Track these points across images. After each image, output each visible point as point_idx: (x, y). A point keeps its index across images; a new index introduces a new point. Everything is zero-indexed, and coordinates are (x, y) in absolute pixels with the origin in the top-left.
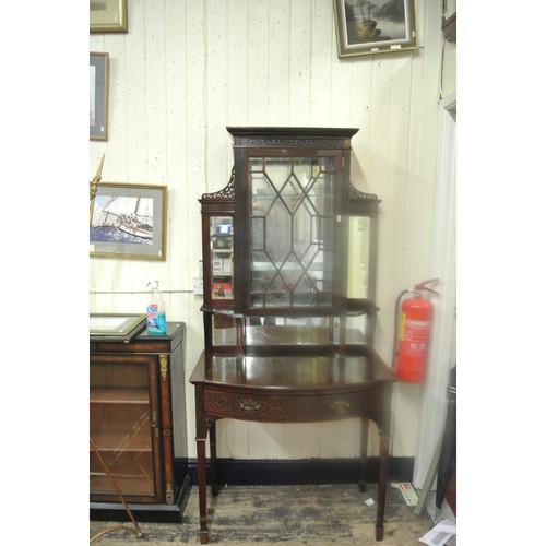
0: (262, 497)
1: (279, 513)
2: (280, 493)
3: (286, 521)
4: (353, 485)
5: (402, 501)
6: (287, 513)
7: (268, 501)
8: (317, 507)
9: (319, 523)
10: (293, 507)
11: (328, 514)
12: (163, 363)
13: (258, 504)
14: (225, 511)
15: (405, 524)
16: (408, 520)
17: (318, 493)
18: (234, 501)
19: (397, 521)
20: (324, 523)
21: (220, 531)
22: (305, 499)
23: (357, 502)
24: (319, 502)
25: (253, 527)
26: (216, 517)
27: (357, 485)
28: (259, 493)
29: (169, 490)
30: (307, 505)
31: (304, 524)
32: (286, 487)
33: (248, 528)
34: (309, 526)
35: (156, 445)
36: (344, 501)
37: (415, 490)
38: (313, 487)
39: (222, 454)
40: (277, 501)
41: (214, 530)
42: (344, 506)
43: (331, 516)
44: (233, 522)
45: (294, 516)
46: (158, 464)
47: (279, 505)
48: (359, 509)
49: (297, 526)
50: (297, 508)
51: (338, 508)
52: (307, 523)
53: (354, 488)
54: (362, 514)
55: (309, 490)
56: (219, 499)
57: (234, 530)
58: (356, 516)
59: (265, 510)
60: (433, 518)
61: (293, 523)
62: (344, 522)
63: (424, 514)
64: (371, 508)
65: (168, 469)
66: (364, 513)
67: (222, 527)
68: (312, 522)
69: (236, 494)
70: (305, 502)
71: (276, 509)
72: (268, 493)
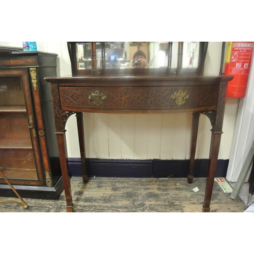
0: (118, 185)
1: (129, 196)
2: (131, 183)
3: (134, 201)
4: (183, 179)
5: (220, 190)
6: (135, 196)
7: (122, 188)
8: (157, 192)
9: (159, 203)
10: (139, 192)
11: (165, 197)
12: (33, 75)
13: (115, 189)
14: (91, 193)
15: (224, 205)
16: (226, 203)
17: (158, 183)
18: (98, 187)
19: (217, 203)
20: (162, 203)
21: (85, 207)
22: (149, 187)
23: (187, 189)
24: (159, 189)
25: (109, 205)
26: (83, 197)
27: (186, 179)
28: (116, 182)
29: (48, 176)
30: (150, 191)
31: (147, 203)
32: (136, 179)
33: (105, 205)
34: (151, 205)
35: (35, 143)
36: (177, 189)
37: (228, 182)
38: (155, 179)
39: (90, 155)
40: (128, 188)
41: (80, 206)
42: (177, 192)
43: (167, 198)
44: (95, 200)
45: (140, 198)
46: (38, 157)
47: (129, 190)
48: (189, 194)
49: (142, 205)
50: (143, 192)
51: (172, 193)
52: (150, 203)
53: (184, 180)
54: (191, 197)
55: (151, 181)
56: (88, 185)
57: (95, 206)
58: (186, 199)
59: (119, 193)
60: (246, 202)
61: (139, 203)
62: (177, 203)
63: (238, 200)
64: (197, 194)
65: (45, 161)
66: (192, 197)
67: (87, 204)
68: (153, 202)
69: (101, 182)
70: (148, 189)
71: (127, 193)
72: (123, 182)
